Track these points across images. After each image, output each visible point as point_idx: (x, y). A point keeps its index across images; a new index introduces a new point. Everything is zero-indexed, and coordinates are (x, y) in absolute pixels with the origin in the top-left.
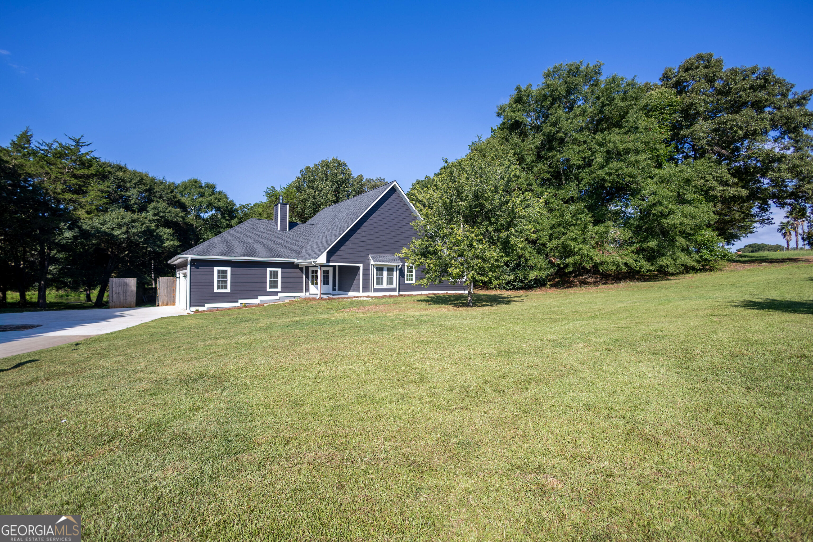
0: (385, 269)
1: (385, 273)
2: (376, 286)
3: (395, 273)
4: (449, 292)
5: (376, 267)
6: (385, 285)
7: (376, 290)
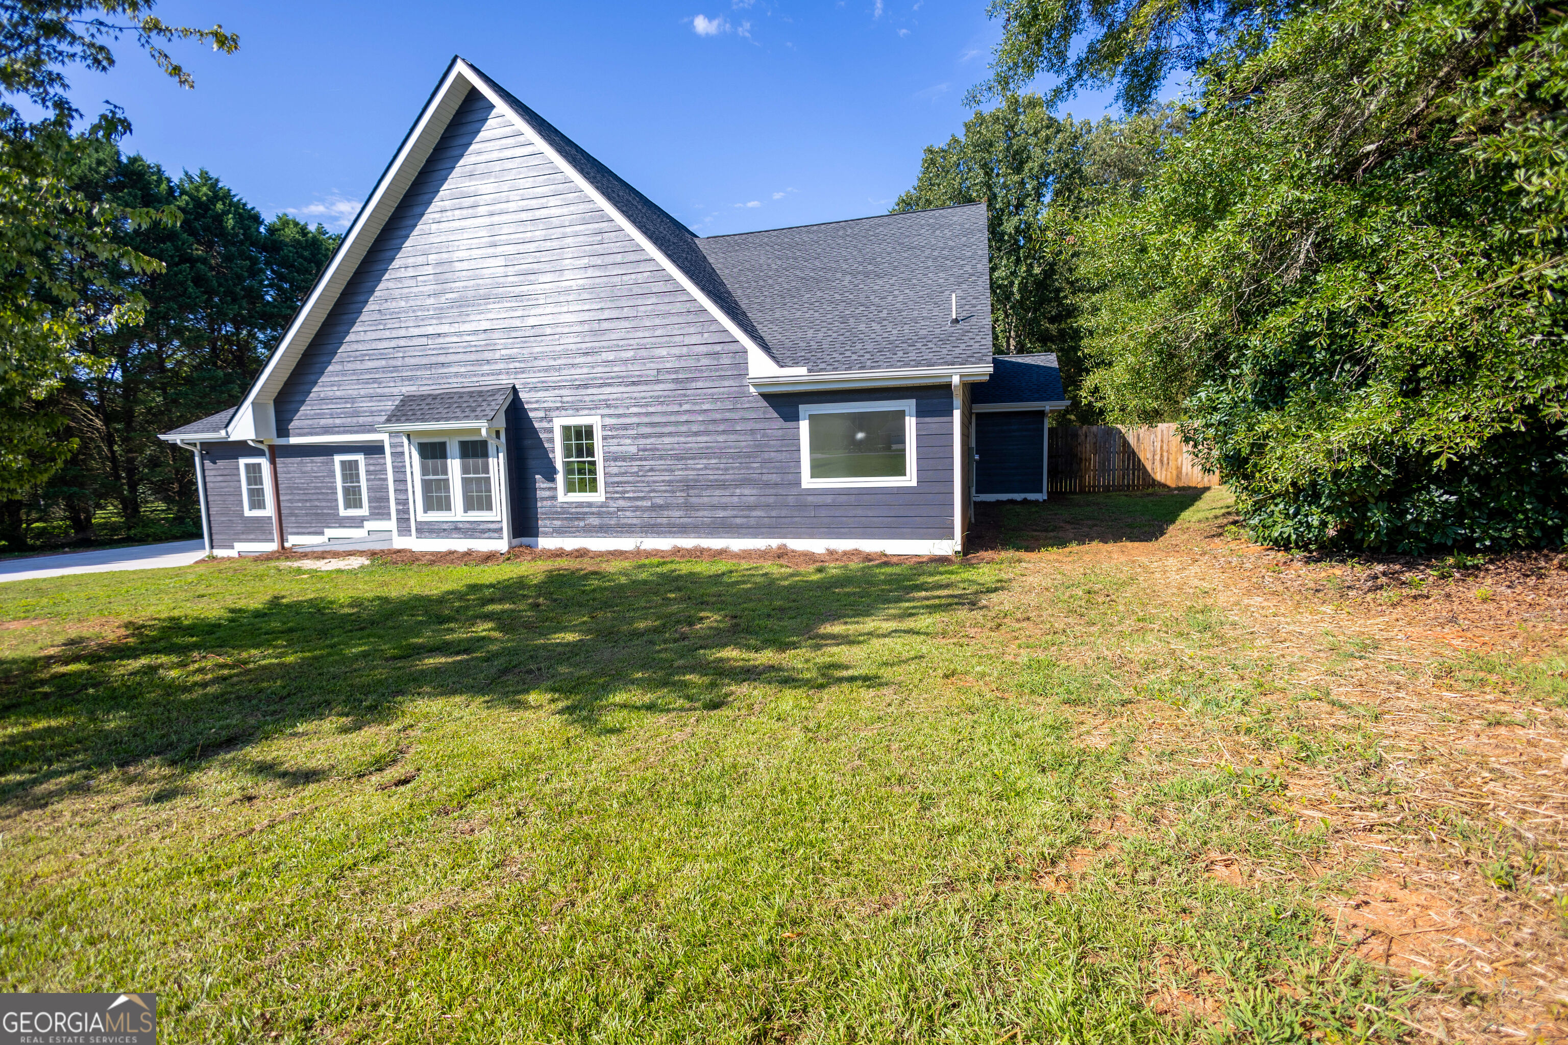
0: (453, 448)
1: (454, 466)
2: (422, 517)
3: (492, 461)
4: (797, 544)
5: (416, 440)
6: (457, 513)
7: (425, 530)
